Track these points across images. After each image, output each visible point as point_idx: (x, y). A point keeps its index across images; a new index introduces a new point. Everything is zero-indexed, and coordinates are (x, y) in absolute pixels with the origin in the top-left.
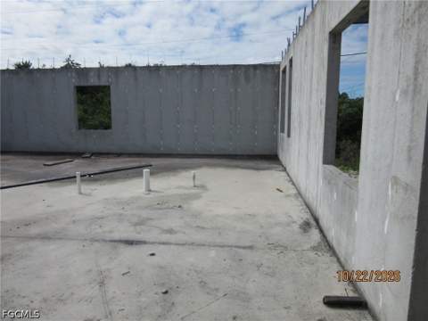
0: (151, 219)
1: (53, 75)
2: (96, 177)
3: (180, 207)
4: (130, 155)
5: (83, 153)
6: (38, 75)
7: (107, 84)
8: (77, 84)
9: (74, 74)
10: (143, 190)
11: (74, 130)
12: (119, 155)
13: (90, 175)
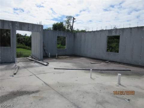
0: (108, 102)
1: (101, 32)
2: (103, 71)
3: (129, 100)
4: (124, 64)
5: (106, 60)
6: (96, 33)
7: (118, 35)
8: (108, 35)
9: (107, 32)
10: (116, 83)
11: (105, 52)
12: (120, 63)
13: (101, 70)
